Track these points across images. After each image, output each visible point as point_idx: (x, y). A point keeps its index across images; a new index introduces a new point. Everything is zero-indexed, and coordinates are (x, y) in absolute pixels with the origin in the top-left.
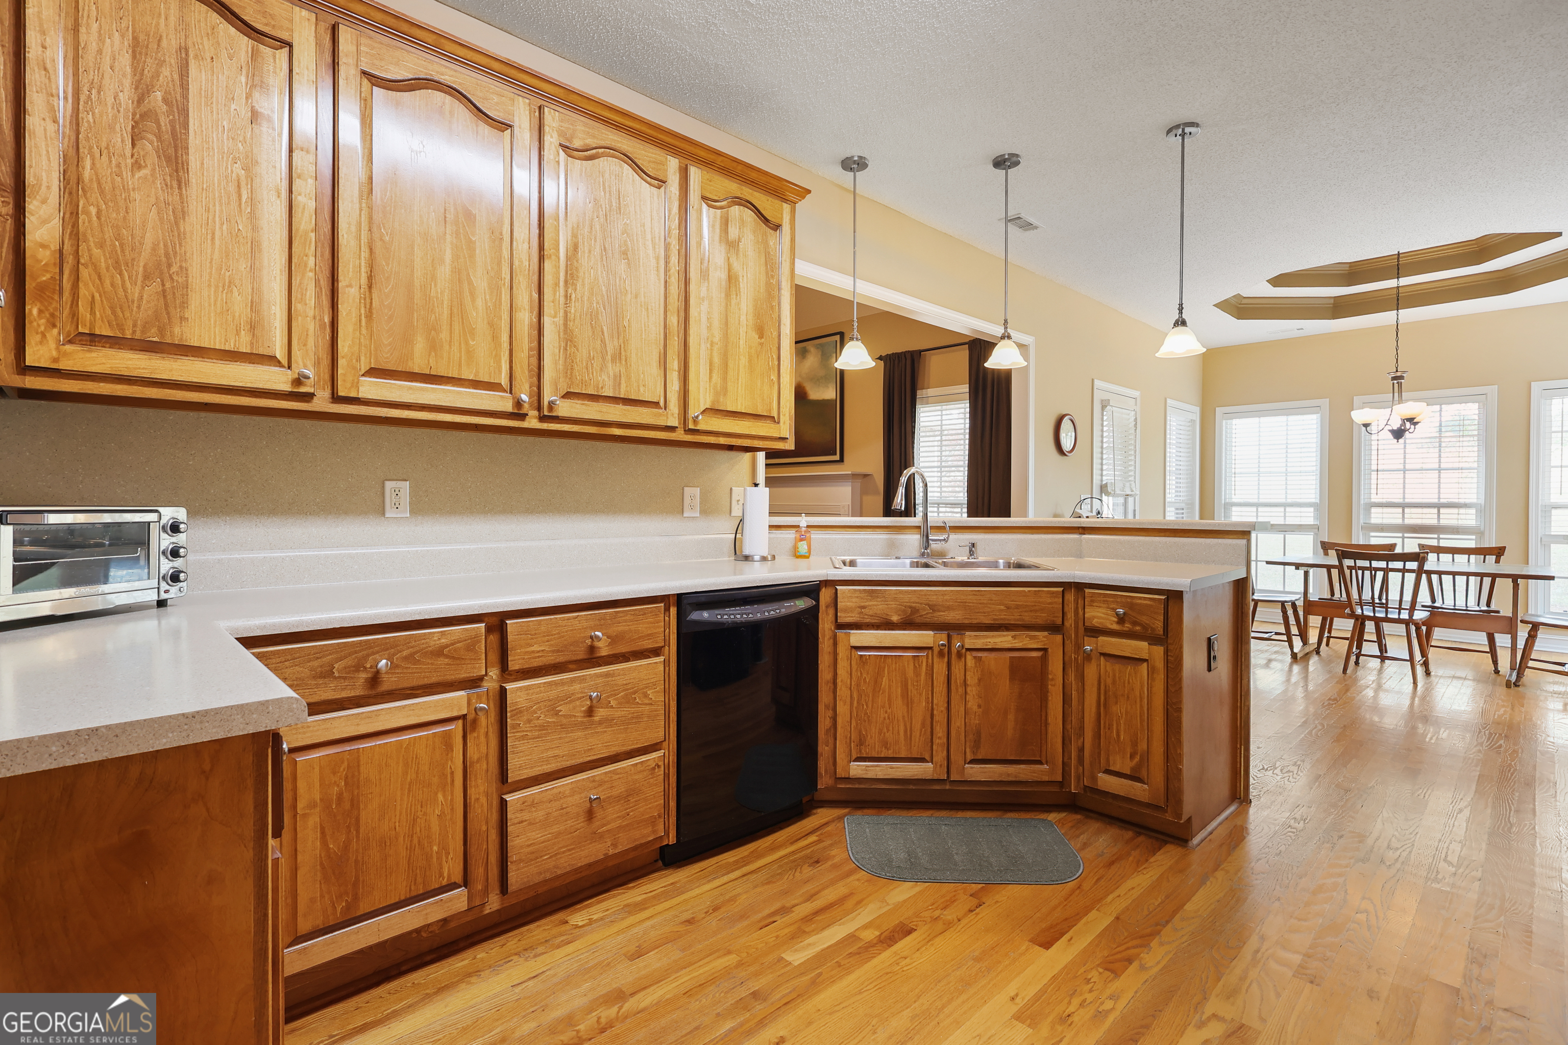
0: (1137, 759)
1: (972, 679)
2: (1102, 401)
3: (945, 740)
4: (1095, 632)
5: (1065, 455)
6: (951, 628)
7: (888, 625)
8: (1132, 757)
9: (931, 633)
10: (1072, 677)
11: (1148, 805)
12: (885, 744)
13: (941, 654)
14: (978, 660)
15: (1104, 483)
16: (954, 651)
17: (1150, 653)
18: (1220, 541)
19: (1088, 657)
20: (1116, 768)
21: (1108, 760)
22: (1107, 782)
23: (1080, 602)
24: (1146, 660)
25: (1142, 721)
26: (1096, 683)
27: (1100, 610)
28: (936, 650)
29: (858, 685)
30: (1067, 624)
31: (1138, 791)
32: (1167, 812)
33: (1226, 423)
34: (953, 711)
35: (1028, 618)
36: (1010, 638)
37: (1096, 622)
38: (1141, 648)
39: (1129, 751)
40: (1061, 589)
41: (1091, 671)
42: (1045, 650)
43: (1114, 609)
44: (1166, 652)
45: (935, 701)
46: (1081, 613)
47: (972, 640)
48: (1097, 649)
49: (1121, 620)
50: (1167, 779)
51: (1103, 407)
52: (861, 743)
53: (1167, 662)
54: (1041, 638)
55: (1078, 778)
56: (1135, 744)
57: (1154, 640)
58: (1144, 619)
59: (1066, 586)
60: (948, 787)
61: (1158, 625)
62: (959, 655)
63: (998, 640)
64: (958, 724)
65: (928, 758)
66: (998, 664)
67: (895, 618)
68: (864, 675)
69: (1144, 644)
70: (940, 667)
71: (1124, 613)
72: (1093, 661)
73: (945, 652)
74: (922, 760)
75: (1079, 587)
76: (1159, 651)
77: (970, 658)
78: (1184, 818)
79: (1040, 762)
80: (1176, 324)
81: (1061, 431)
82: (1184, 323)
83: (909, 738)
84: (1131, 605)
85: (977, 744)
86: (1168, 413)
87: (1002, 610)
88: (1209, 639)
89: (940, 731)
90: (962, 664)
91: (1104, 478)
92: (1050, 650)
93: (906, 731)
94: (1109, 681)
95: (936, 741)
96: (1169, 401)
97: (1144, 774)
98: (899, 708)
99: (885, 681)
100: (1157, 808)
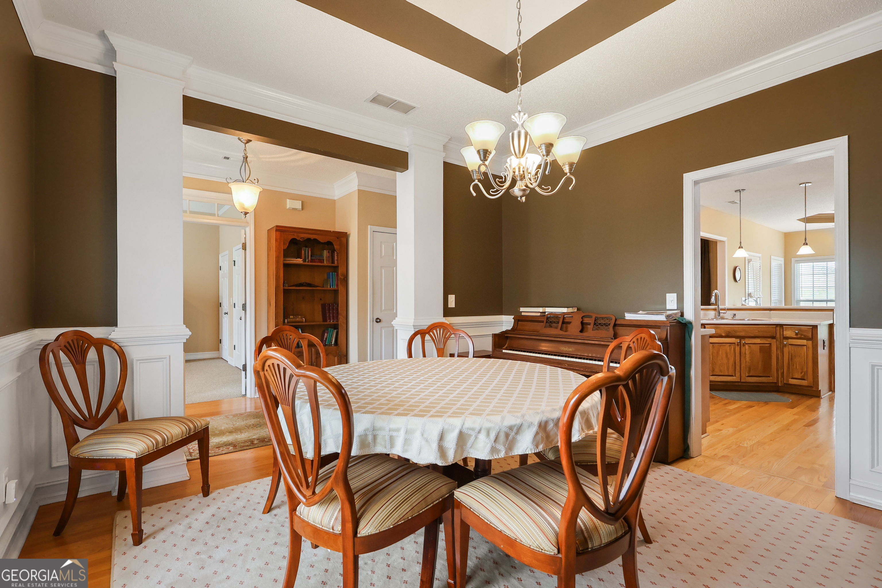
0: (803, 373)
1: (747, 352)
2: (748, 259)
3: (739, 370)
4: (787, 338)
5: (737, 282)
6: (741, 338)
7: (721, 337)
8: (801, 373)
9: (734, 339)
10: (779, 352)
11: (807, 386)
12: (721, 371)
13: (738, 345)
14: (749, 347)
15: (749, 293)
16: (742, 344)
17: (807, 344)
18: (823, 312)
19: (785, 345)
20: (796, 377)
21: (792, 374)
22: (792, 381)
23: (781, 330)
24: (806, 345)
25: (804, 363)
26: (788, 354)
27: (789, 332)
28: (736, 343)
29: (712, 354)
30: (777, 336)
31: (804, 383)
32: (813, 388)
33: (797, 265)
34: (742, 362)
35: (765, 335)
36: (759, 340)
37: (787, 335)
38: (804, 342)
39: (800, 371)
40: (775, 326)
41: (786, 350)
42: (770, 344)
43: (794, 331)
44: (812, 343)
45: (736, 359)
46: (782, 333)
47: (747, 341)
48: (788, 343)
49: (797, 334)
50: (813, 379)
51: (749, 262)
52: (713, 370)
53: (813, 345)
54: (769, 341)
55: (781, 382)
56: (802, 369)
57: (808, 339)
58: (805, 334)
59: (777, 325)
60: (740, 384)
61: (810, 335)
62: (744, 345)
63: (756, 341)
64: (743, 365)
65: (734, 375)
66: (756, 348)
67: (723, 335)
68: (714, 351)
69: (805, 341)
70: (737, 349)
71: (798, 332)
72: (787, 346)
73: (739, 344)
74: (732, 376)
75: (781, 326)
76: (810, 343)
77: (747, 346)
78: (819, 389)
79: (769, 377)
80: (804, 244)
81: (736, 273)
82: (807, 244)
83: (728, 369)
84: (800, 330)
85: (749, 371)
86: (772, 262)
87: (756, 332)
88: (824, 340)
89: (738, 368)
90: (744, 348)
91: (750, 291)
92: (772, 344)
93: (727, 367)
94: (792, 352)
95: (737, 370)
96: (772, 257)
97: (806, 378)
98: (725, 361)
99: (720, 352)
100: (811, 387)
